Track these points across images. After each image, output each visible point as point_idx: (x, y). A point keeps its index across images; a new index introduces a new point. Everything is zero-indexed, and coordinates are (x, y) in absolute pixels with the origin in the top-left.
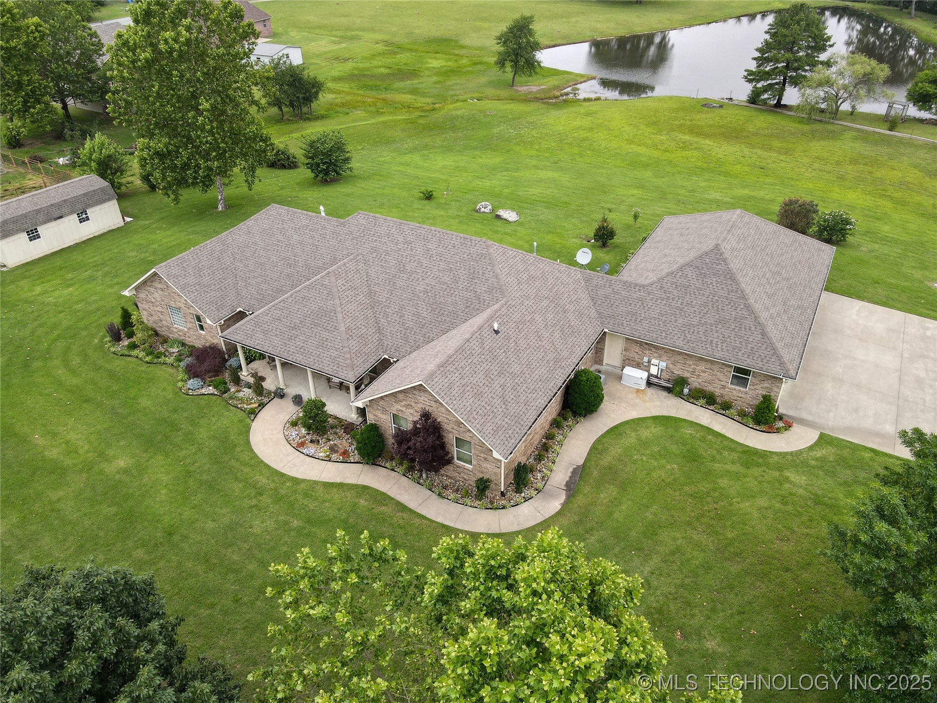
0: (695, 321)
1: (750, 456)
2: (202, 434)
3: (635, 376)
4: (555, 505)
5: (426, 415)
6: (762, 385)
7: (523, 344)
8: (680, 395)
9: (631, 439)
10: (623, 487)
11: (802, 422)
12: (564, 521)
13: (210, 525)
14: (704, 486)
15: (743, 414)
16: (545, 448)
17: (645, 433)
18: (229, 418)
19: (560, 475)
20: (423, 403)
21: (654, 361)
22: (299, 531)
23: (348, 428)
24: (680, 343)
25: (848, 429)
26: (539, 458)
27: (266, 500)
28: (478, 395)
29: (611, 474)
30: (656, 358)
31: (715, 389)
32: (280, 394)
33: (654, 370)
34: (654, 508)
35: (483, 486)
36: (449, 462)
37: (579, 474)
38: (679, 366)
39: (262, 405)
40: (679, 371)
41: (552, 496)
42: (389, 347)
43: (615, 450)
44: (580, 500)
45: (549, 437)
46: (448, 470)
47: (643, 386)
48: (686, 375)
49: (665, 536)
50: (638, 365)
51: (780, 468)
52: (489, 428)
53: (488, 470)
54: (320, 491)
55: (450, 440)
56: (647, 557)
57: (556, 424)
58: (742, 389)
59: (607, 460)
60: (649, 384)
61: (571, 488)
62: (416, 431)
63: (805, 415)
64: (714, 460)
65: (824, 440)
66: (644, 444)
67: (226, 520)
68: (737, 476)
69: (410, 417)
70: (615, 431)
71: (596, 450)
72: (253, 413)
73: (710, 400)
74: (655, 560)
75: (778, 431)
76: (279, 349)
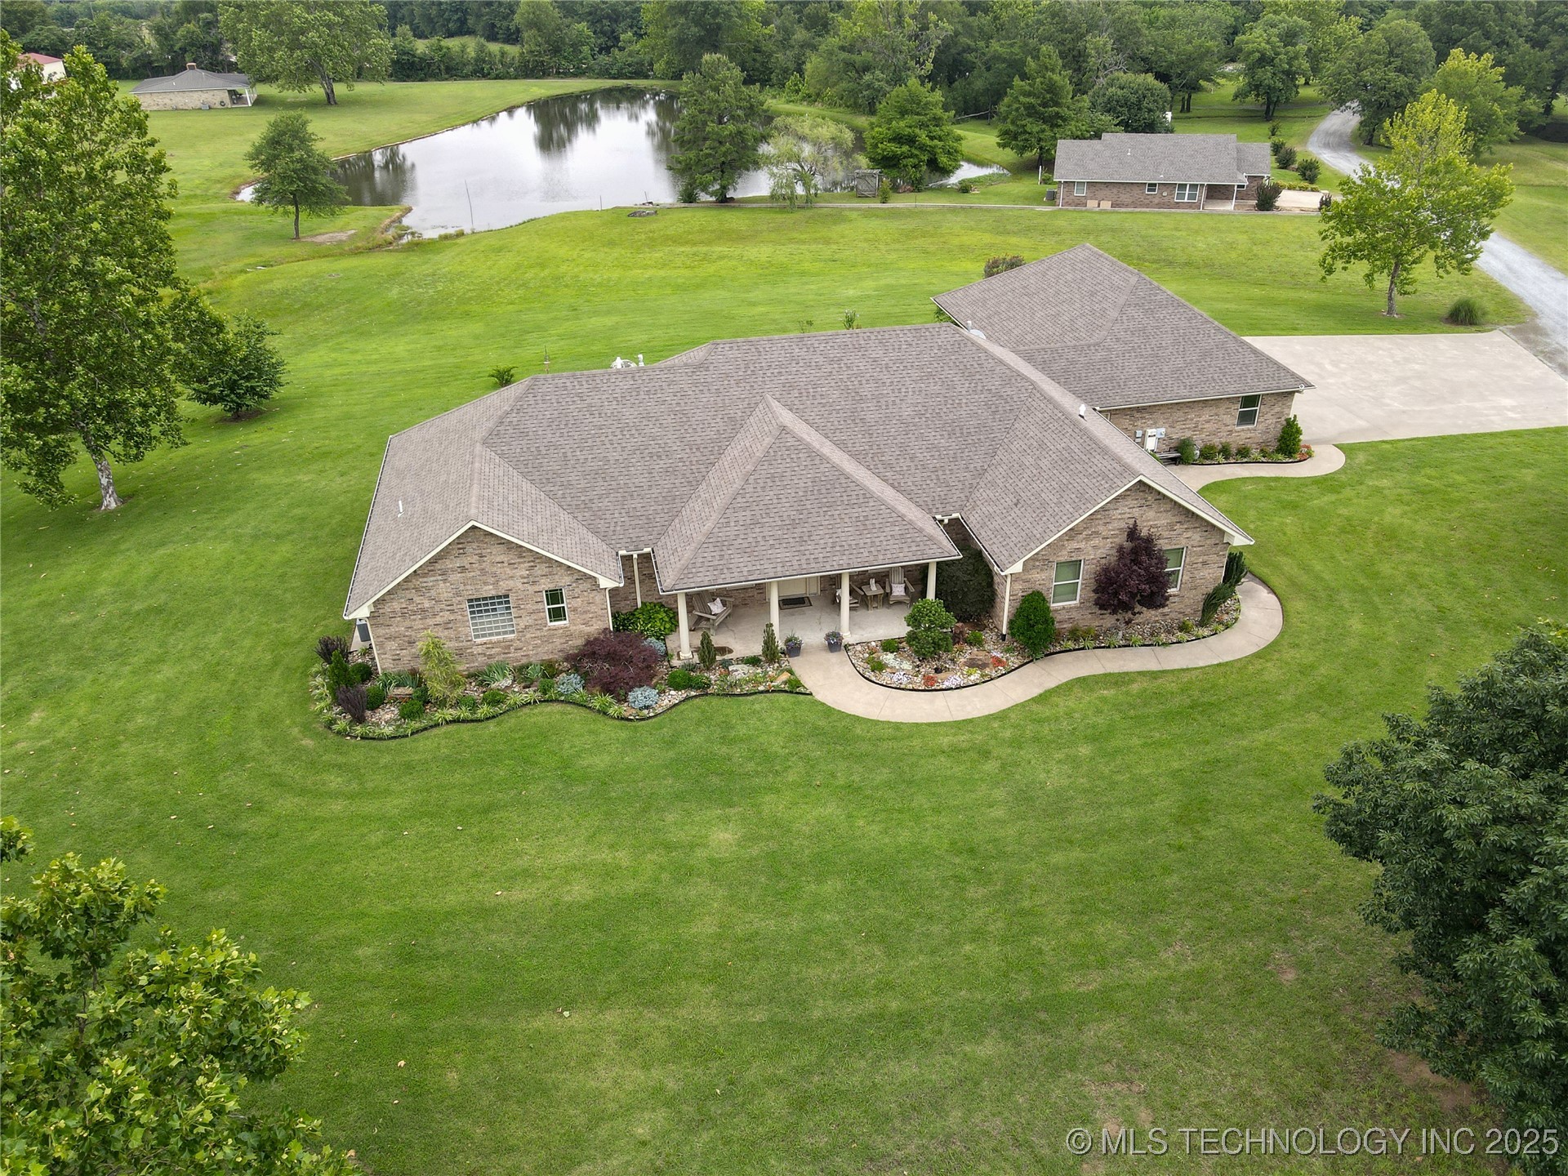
0: (1180, 363)
4: (1266, 596)
6: (1273, 412)
8: (1191, 461)
15: (1266, 452)
21: (1150, 432)
24: (1184, 392)
30: (1150, 427)
31: (1224, 438)
32: (796, 648)
33: (1153, 443)
38: (1179, 426)
39: (792, 673)
40: (1179, 432)
41: (1248, 591)
42: (930, 503)
44: (1278, 581)
48: (1188, 434)
58: (1250, 427)
69: (1090, 554)
72: (794, 686)
73: (1225, 453)
76: (795, 563)
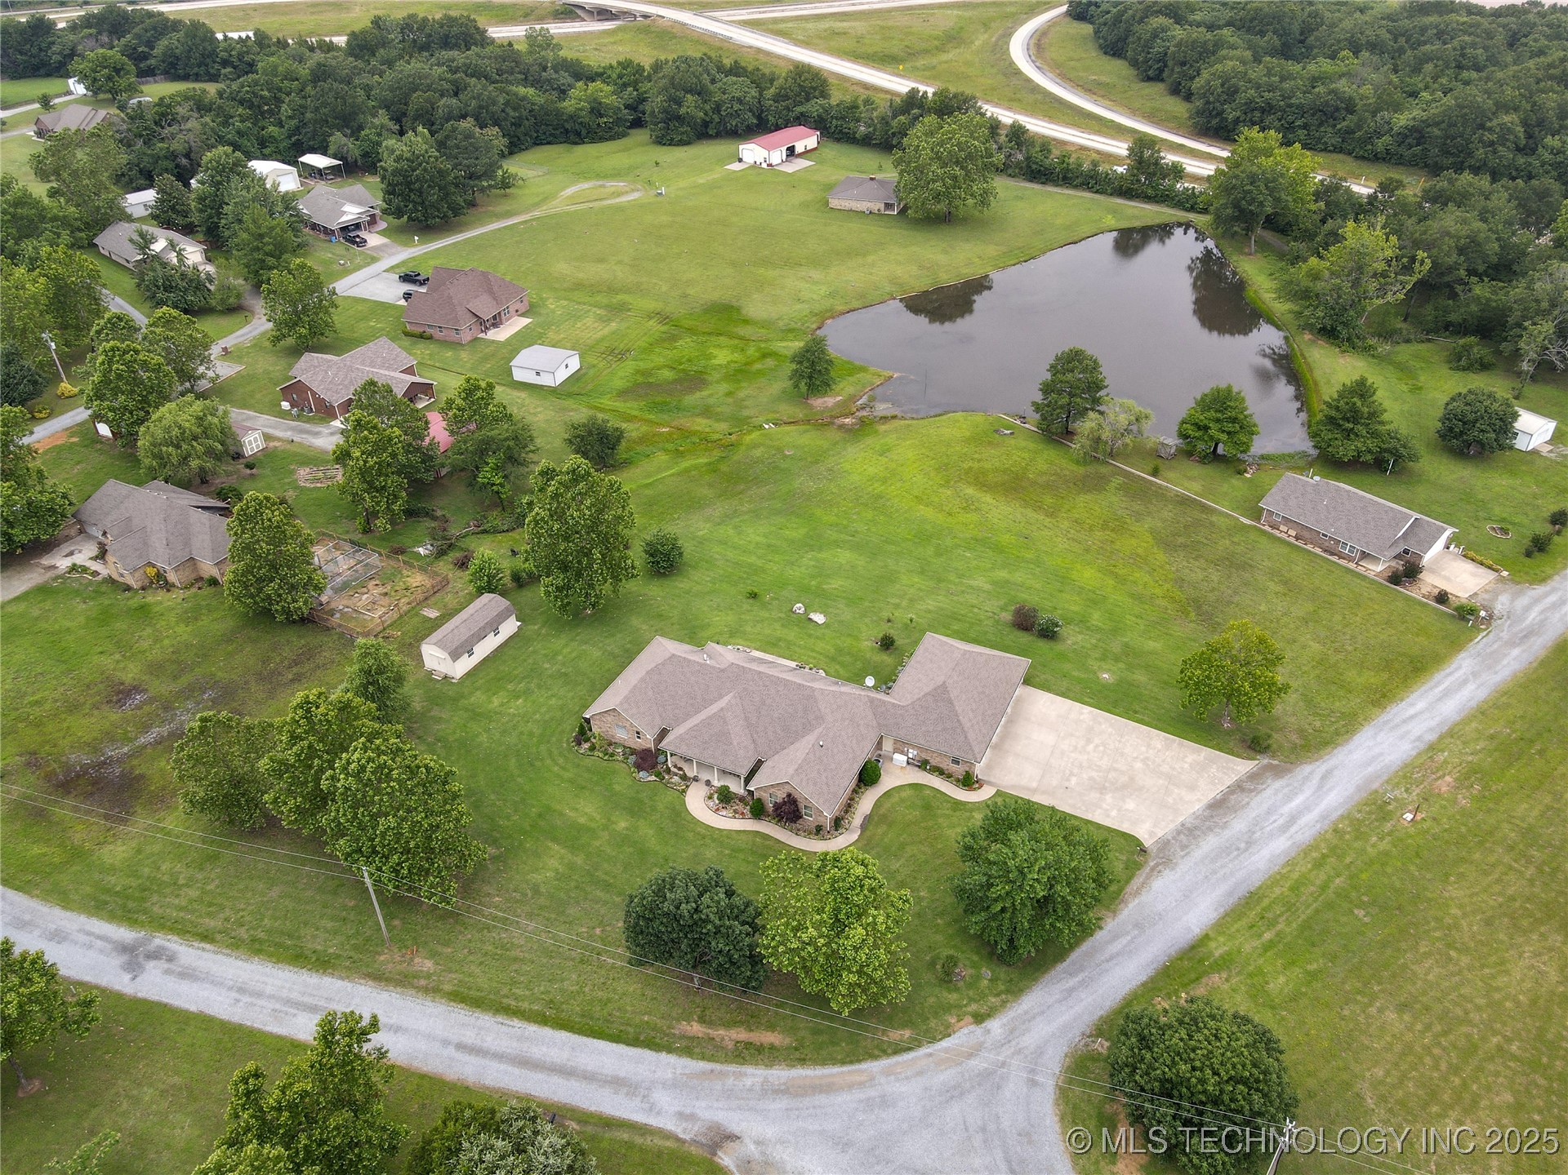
0: (931, 729)
1: (958, 805)
2: (660, 806)
3: (900, 759)
4: (855, 836)
5: (789, 795)
6: (967, 764)
7: (835, 751)
8: (925, 769)
9: (895, 799)
10: (890, 825)
11: (990, 783)
12: (860, 844)
13: (684, 855)
14: (930, 823)
15: (958, 780)
16: (849, 806)
17: (904, 794)
18: (670, 796)
19: (857, 820)
20: (787, 789)
21: (910, 752)
22: (730, 856)
23: (742, 799)
24: (922, 742)
25: (1013, 787)
26: (846, 812)
27: (708, 841)
28: (815, 784)
29: (884, 819)
30: (912, 749)
31: (943, 766)
32: (696, 779)
33: (911, 756)
34: (905, 836)
35: (819, 829)
36: (801, 817)
37: (868, 820)
38: (924, 754)
39: (687, 787)
40: (924, 756)
41: (853, 831)
42: (761, 752)
43: (887, 805)
44: (868, 833)
45: (851, 799)
46: (800, 821)
47: (905, 764)
48: (928, 759)
49: (908, 849)
50: (902, 753)
51: (972, 811)
52: (821, 801)
53: (821, 821)
54: (734, 835)
55: (801, 806)
56: (899, 860)
57: (854, 791)
58: (956, 768)
59: (882, 811)
60: (908, 763)
61: (863, 827)
62: (784, 803)
63: (992, 780)
64: (938, 808)
65: (999, 793)
66: (902, 800)
67: (692, 852)
68: (948, 817)
69: (780, 796)
70: (887, 794)
71: (878, 805)
72: (684, 791)
73: (939, 772)
74: (902, 860)
75: (975, 789)
76: (694, 753)
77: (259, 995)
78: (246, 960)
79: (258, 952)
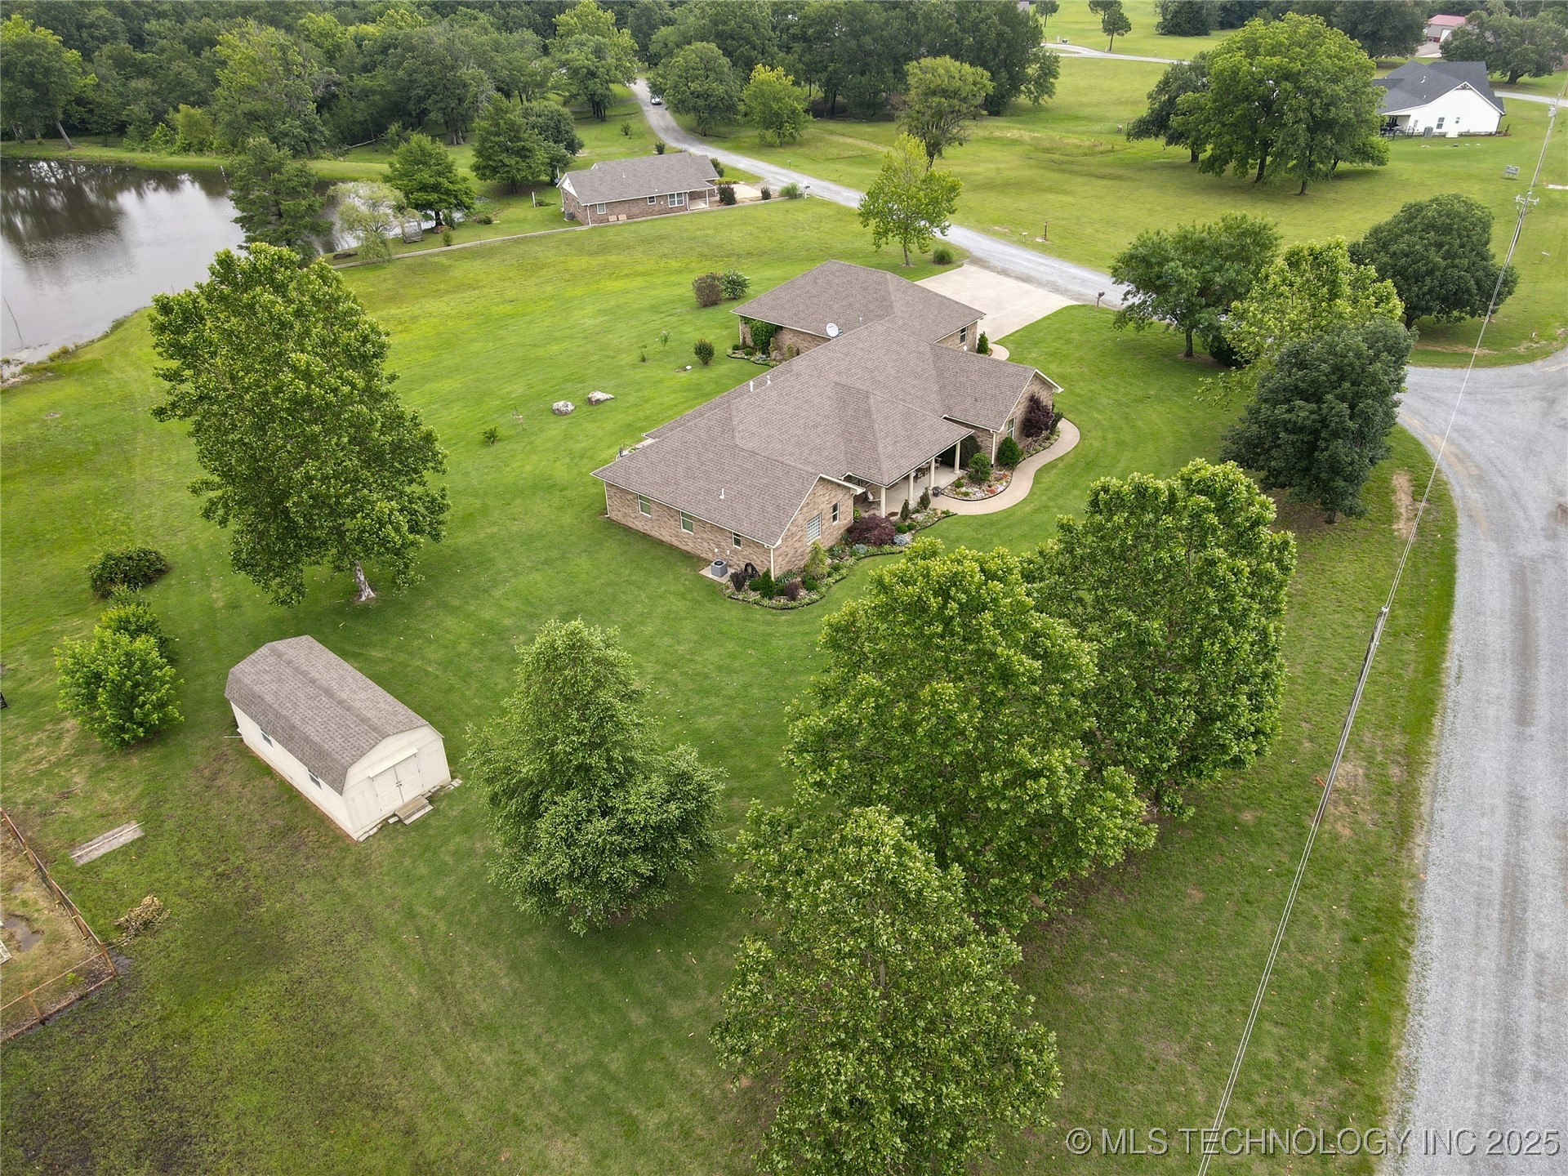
72: (946, 513)
77: (1507, 1032)
78: (1411, 1075)
79: (1381, 1052)
